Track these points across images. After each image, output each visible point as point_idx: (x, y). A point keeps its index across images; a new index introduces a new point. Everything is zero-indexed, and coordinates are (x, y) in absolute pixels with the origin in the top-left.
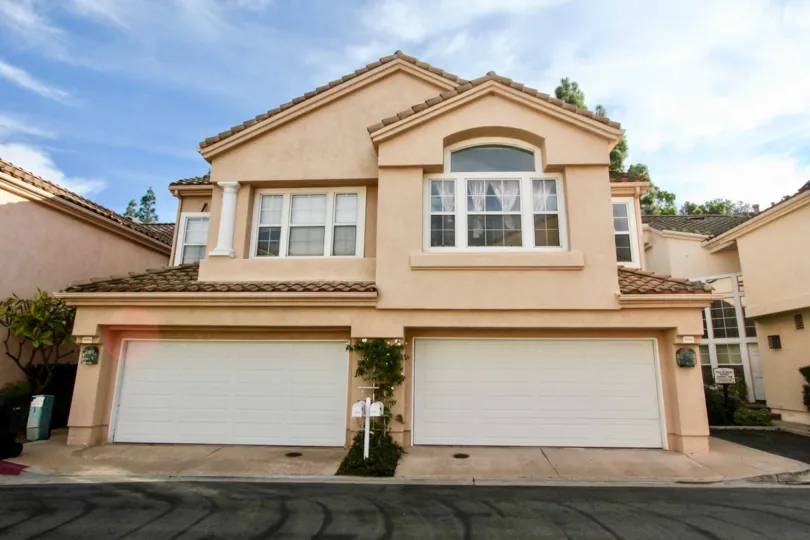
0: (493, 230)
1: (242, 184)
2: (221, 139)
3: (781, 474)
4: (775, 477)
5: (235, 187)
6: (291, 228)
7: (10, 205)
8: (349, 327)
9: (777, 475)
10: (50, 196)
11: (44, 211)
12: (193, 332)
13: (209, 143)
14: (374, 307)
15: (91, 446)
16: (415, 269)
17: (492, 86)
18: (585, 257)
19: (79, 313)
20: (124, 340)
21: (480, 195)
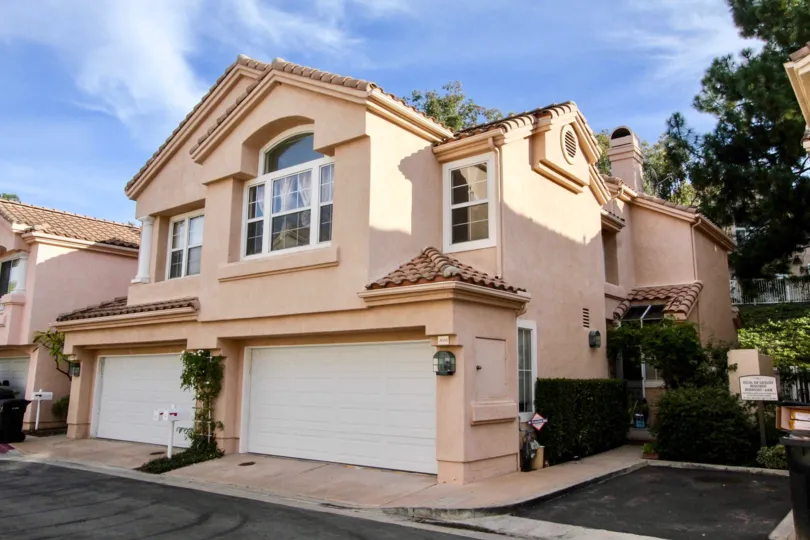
0: (292, 229)
1: (154, 216)
2: (136, 181)
3: (418, 508)
4: (411, 512)
5: (148, 220)
6: (190, 250)
7: (62, 256)
8: (186, 340)
9: (414, 509)
10: (93, 243)
11: (93, 255)
12: (128, 349)
13: (130, 186)
14: (195, 321)
15: (77, 439)
16: (223, 281)
17: (274, 75)
18: (339, 252)
19: (66, 336)
20: (100, 357)
21: (285, 194)
